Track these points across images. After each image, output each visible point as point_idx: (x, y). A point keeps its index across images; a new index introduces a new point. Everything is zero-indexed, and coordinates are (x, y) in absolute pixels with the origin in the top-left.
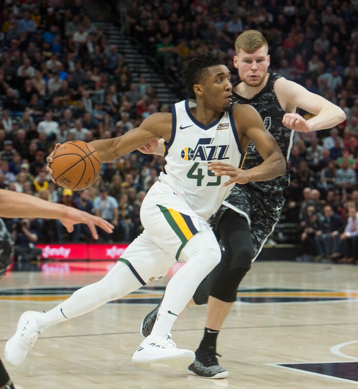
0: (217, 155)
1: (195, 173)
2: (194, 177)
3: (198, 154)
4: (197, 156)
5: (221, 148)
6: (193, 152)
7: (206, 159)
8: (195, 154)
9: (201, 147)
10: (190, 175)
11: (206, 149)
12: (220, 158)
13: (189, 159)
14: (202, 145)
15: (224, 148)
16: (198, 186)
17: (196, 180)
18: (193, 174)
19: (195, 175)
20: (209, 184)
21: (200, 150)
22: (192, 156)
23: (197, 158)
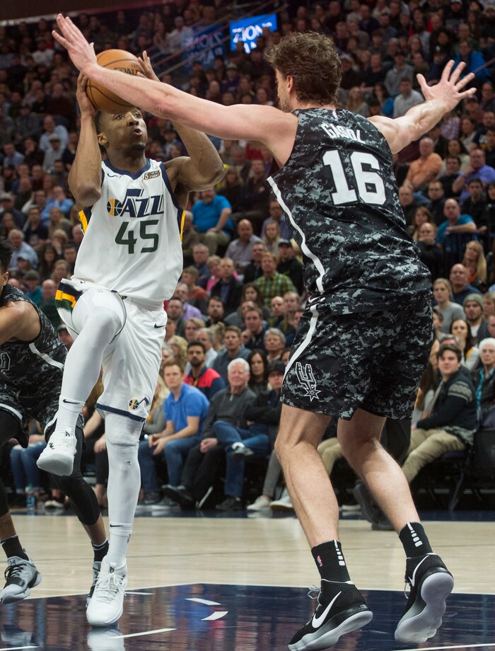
0: (149, 209)
1: (125, 237)
2: (124, 242)
3: (128, 209)
4: (125, 210)
5: (154, 199)
6: (121, 205)
7: (137, 215)
8: (123, 209)
9: (129, 200)
10: (119, 240)
11: (136, 202)
12: (154, 212)
13: (116, 215)
14: (131, 198)
15: (157, 199)
16: (129, 253)
17: (127, 246)
18: (123, 238)
19: (125, 239)
20: (144, 250)
21: (129, 203)
22: (119, 211)
23: (125, 213)
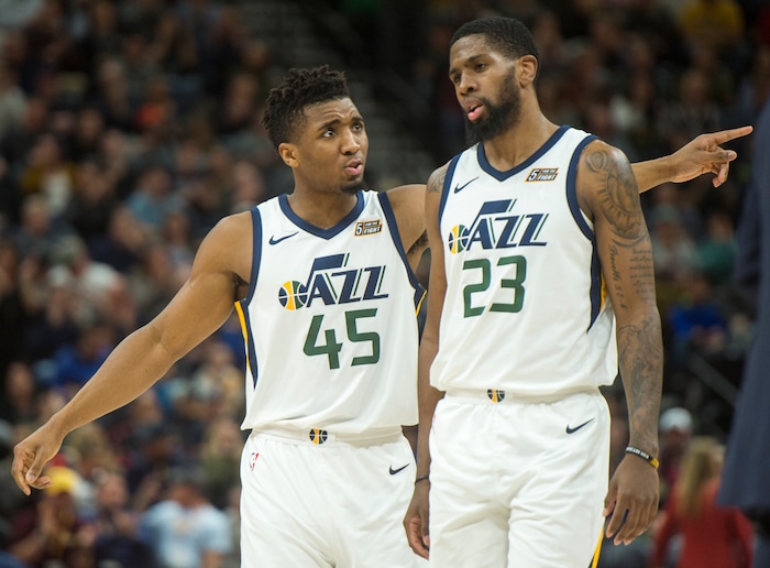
1: (321, 341)
2: (320, 351)
3: (317, 292)
4: (313, 296)
5: (369, 272)
6: (304, 289)
7: (337, 301)
8: (309, 293)
9: (319, 277)
10: (310, 349)
11: (333, 279)
12: (369, 295)
13: (298, 306)
14: (322, 272)
15: (375, 273)
16: (331, 368)
17: (326, 356)
18: (317, 344)
19: (320, 345)
21: (320, 282)
22: (304, 299)
23: (314, 300)
